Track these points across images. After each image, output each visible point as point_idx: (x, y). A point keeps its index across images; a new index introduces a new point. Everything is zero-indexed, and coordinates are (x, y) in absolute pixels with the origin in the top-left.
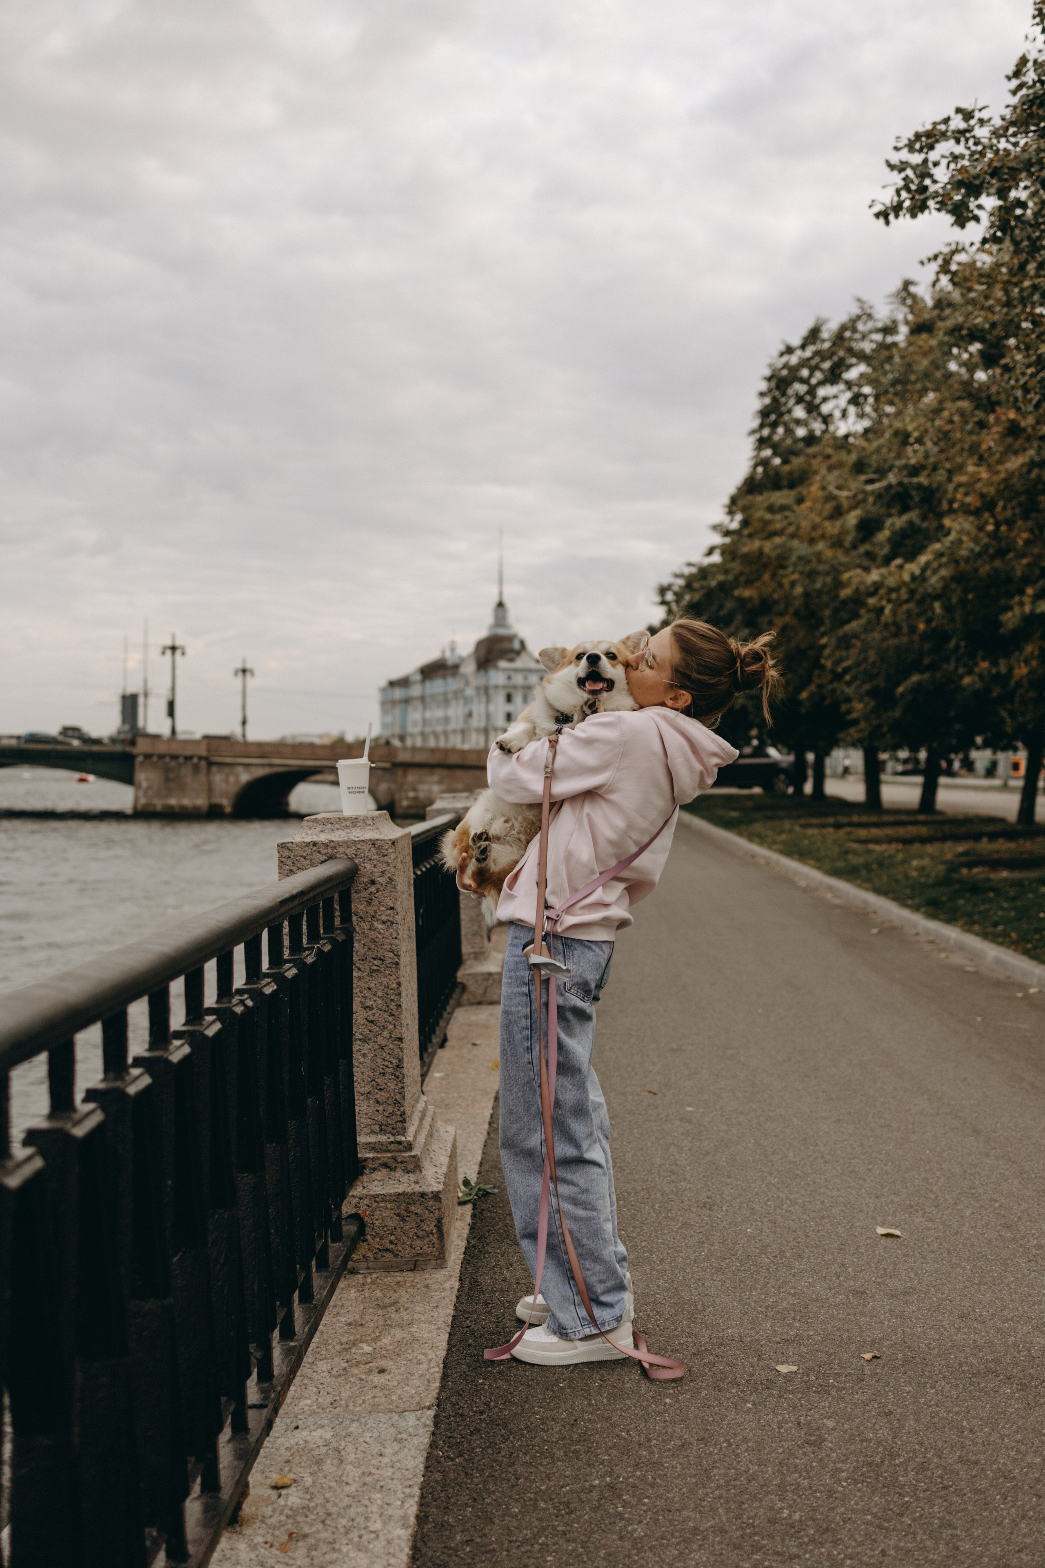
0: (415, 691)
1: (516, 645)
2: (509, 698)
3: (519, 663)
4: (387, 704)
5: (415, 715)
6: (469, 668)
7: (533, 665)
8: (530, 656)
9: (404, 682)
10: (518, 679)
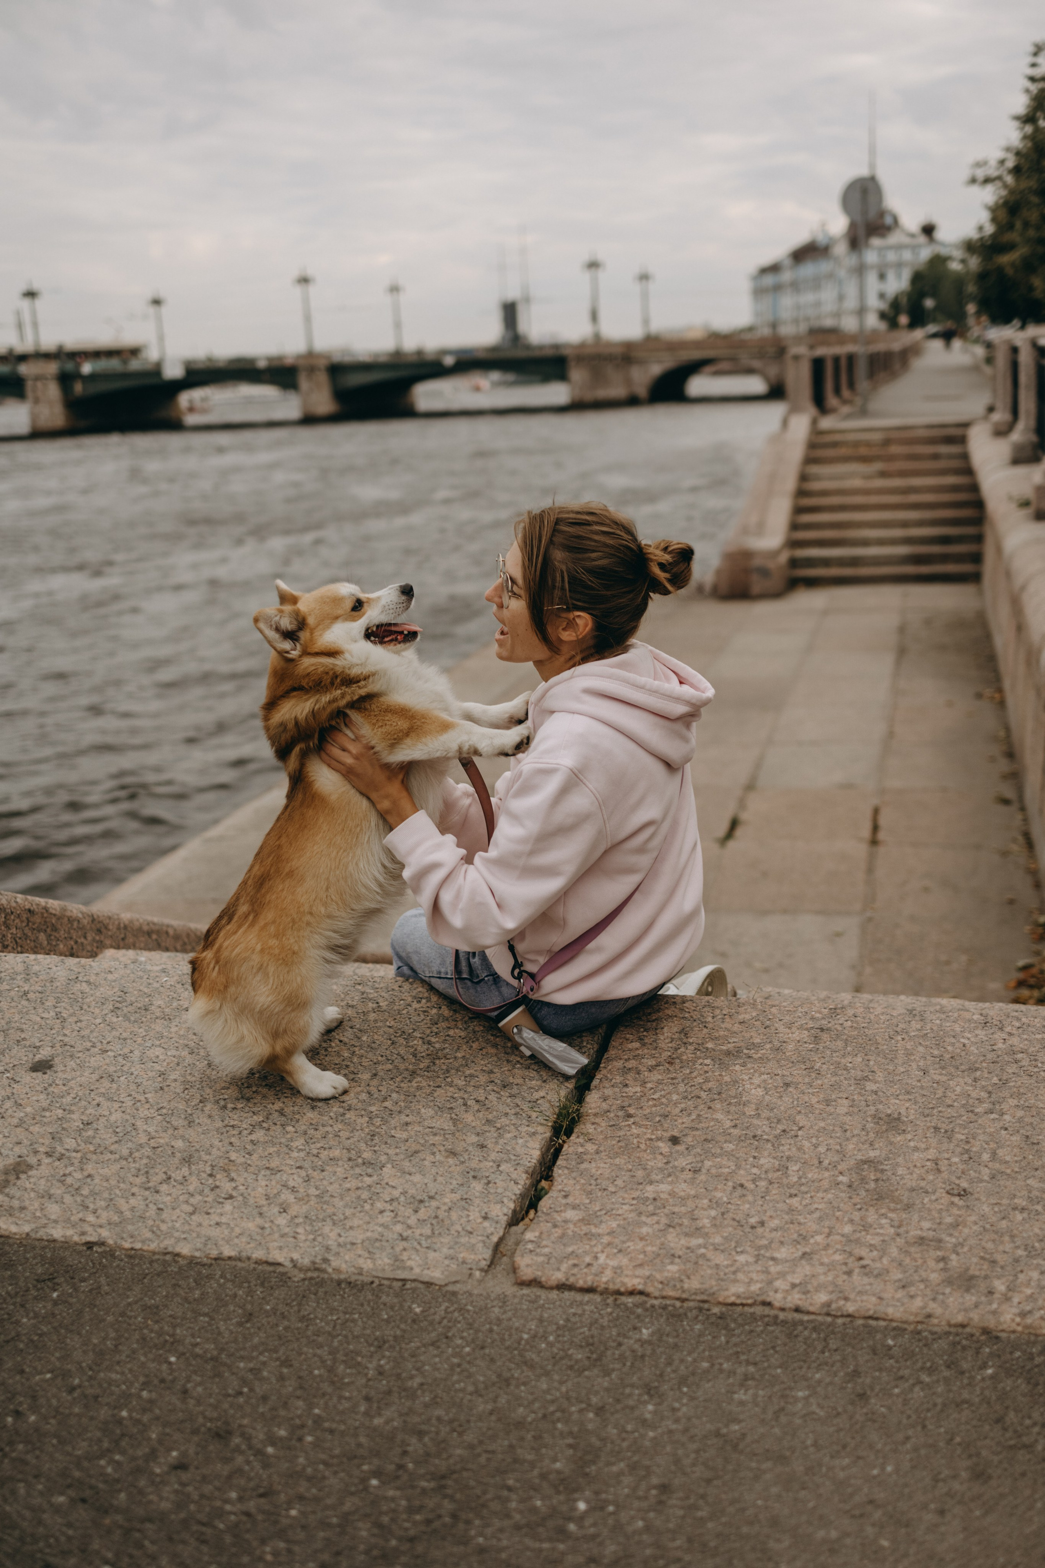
0: (786, 276)
1: (888, 220)
2: (882, 277)
3: (894, 238)
4: (759, 292)
5: (787, 302)
6: (841, 249)
7: (906, 240)
8: (903, 231)
9: (774, 268)
10: (891, 256)
